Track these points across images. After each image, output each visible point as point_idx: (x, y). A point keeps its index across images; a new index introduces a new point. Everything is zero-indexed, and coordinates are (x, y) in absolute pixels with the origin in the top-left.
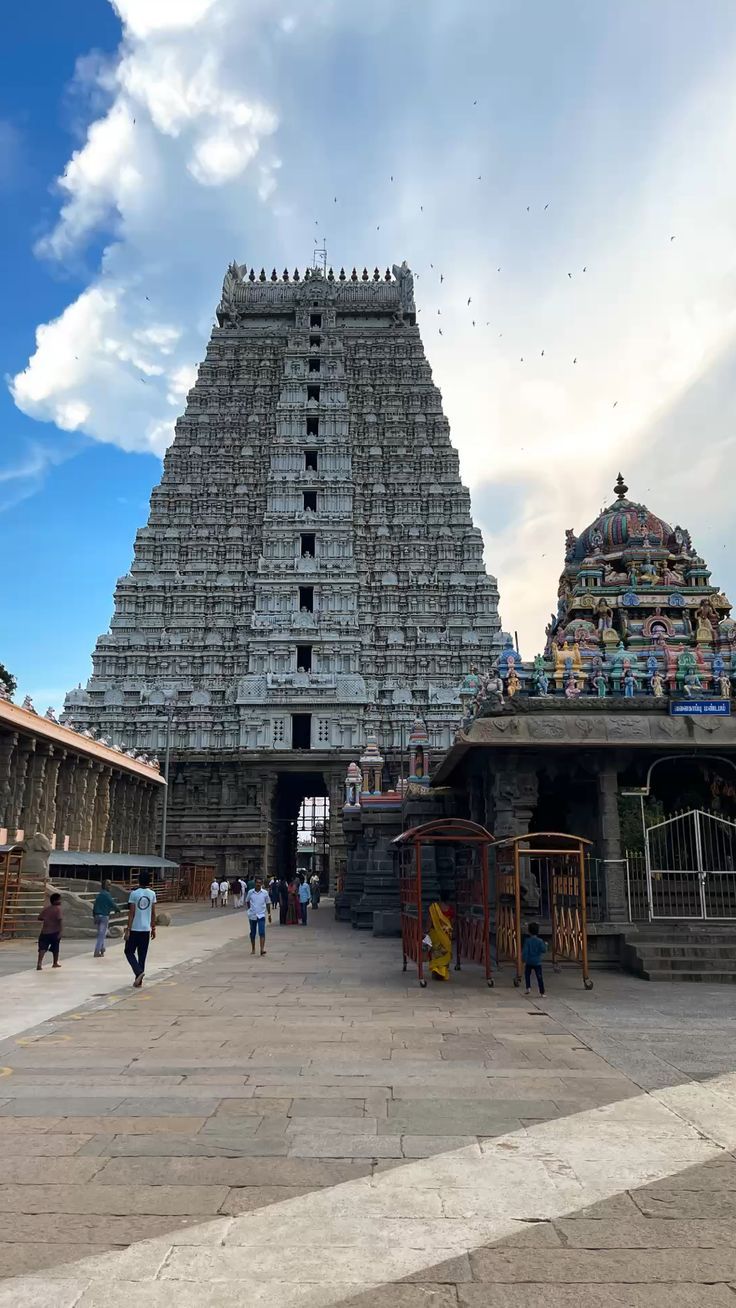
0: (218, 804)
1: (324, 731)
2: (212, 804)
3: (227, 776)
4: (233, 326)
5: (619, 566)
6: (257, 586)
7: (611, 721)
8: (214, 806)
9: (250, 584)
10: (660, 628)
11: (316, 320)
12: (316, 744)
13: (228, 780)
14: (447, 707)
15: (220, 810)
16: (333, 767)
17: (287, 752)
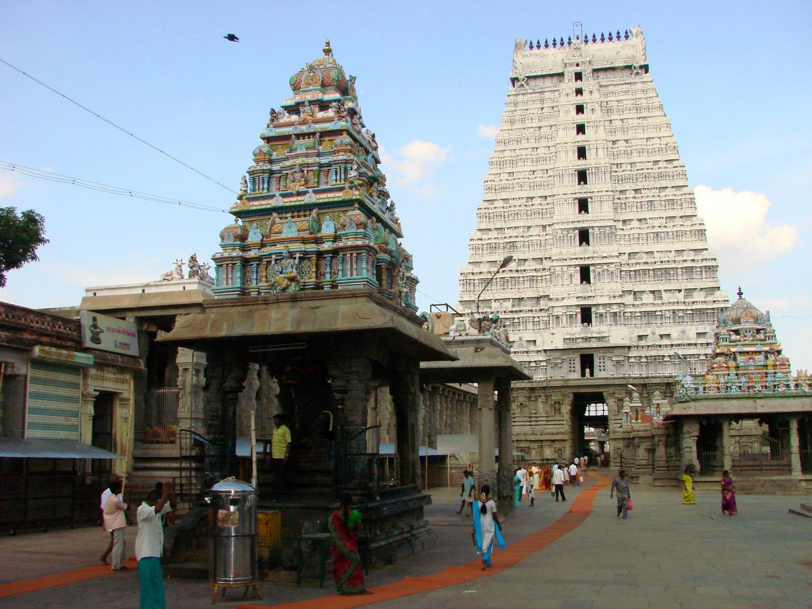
0: (536, 413)
1: (602, 364)
2: (532, 414)
3: (540, 396)
4: (522, 85)
5: (737, 332)
6: (552, 268)
7: (726, 403)
8: (534, 415)
9: (547, 267)
10: (751, 360)
11: (578, 76)
12: (598, 374)
13: (541, 398)
14: (684, 345)
15: (537, 417)
16: (610, 388)
17: (579, 380)
